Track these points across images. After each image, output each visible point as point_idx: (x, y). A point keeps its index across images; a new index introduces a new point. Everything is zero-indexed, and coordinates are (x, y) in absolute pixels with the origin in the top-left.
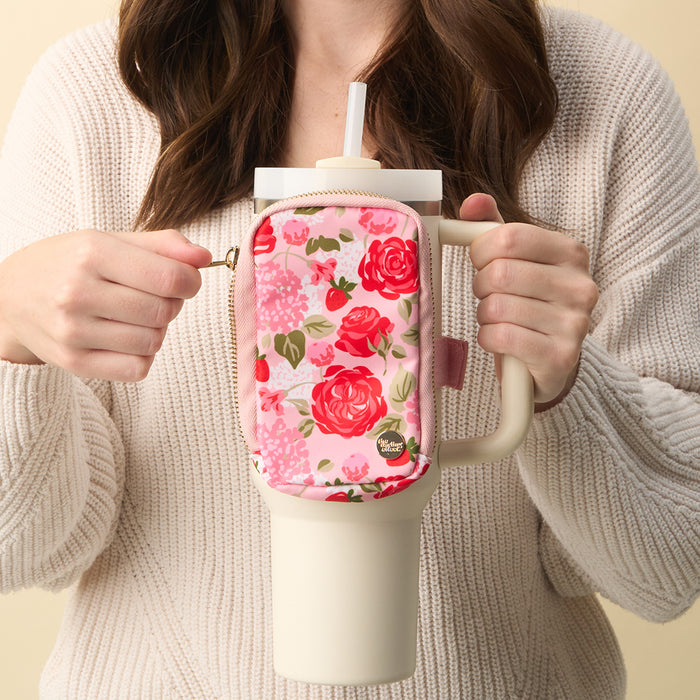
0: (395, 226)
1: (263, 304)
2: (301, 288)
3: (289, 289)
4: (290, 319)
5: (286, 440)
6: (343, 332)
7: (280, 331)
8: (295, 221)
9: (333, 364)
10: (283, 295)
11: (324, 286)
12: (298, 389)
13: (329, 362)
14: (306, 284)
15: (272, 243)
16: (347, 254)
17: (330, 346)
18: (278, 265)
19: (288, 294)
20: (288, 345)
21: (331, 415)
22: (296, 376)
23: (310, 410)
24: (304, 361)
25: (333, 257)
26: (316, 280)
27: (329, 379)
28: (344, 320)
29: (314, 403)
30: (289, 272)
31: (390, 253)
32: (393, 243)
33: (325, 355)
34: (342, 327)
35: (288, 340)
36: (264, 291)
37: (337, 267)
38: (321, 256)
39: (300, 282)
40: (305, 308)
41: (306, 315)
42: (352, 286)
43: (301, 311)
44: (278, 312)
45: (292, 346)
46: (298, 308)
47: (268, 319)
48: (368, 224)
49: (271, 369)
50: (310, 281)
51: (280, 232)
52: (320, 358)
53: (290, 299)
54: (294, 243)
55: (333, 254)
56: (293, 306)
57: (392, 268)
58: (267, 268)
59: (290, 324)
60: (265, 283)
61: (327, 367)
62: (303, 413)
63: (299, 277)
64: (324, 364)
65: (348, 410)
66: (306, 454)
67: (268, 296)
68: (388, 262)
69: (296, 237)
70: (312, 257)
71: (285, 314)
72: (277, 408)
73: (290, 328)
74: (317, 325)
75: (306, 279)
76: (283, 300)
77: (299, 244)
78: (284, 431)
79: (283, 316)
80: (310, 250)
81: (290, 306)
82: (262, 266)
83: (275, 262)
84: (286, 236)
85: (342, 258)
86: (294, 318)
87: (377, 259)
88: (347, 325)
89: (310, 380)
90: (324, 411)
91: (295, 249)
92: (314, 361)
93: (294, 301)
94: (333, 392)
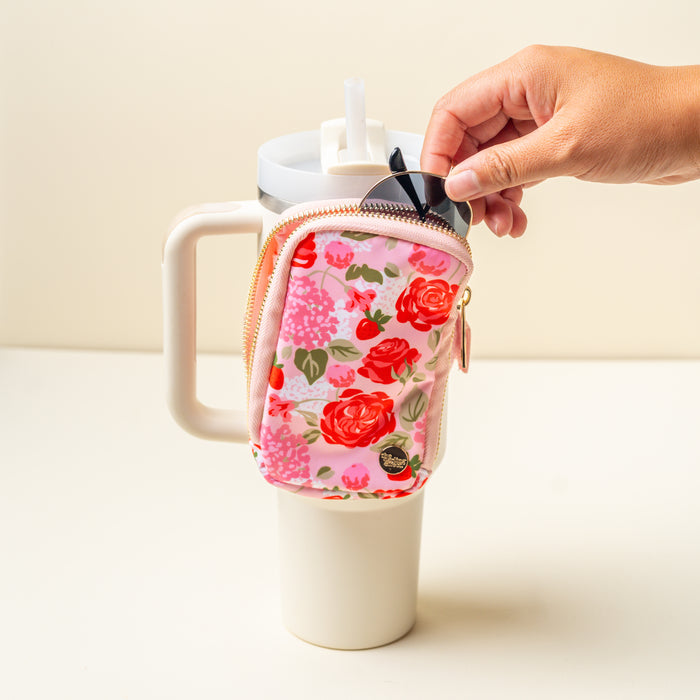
0: (445, 270)
1: (291, 316)
2: (333, 310)
3: (320, 308)
4: (316, 337)
5: (289, 444)
6: (369, 360)
7: (303, 346)
8: (340, 243)
9: (352, 387)
10: (313, 313)
11: (357, 315)
12: (311, 403)
13: (348, 385)
14: (339, 308)
15: (311, 259)
16: (388, 288)
17: (353, 371)
18: (314, 283)
19: (318, 313)
20: (309, 361)
21: (339, 430)
22: (310, 391)
23: (319, 423)
24: (322, 379)
25: (373, 288)
26: (351, 306)
27: (344, 399)
28: (372, 350)
29: (324, 418)
30: (323, 291)
31: (431, 290)
32: (437, 284)
33: (345, 378)
34: (369, 356)
35: (309, 357)
36: (294, 304)
37: (375, 299)
38: (361, 286)
39: (334, 304)
40: (334, 331)
41: (333, 337)
42: (387, 318)
43: (329, 332)
44: (304, 328)
45: (313, 362)
46: (326, 329)
47: (293, 332)
48: (418, 263)
49: (286, 380)
50: (344, 306)
51: (323, 250)
52: (339, 379)
53: (320, 319)
54: (335, 265)
55: (374, 286)
56: (322, 325)
57: (428, 301)
58: (301, 283)
59: (315, 342)
60: (295, 295)
61: (345, 389)
62: (310, 424)
63: (333, 299)
64: (342, 386)
65: (358, 426)
66: (307, 459)
67: (297, 310)
68: (426, 296)
69: (338, 259)
70: (350, 283)
71: (312, 331)
72: (285, 416)
73: (314, 346)
74: (342, 349)
75: (341, 303)
76: (312, 318)
77: (340, 267)
78: (288, 436)
79: (309, 333)
80: (351, 276)
81: (318, 325)
82: (297, 279)
83: (311, 279)
84: (328, 256)
85: (383, 292)
86: (320, 337)
87: (417, 292)
88: (374, 354)
89: (325, 397)
90: (333, 426)
91: (334, 270)
92: (332, 381)
93: (323, 322)
94: (345, 412)
